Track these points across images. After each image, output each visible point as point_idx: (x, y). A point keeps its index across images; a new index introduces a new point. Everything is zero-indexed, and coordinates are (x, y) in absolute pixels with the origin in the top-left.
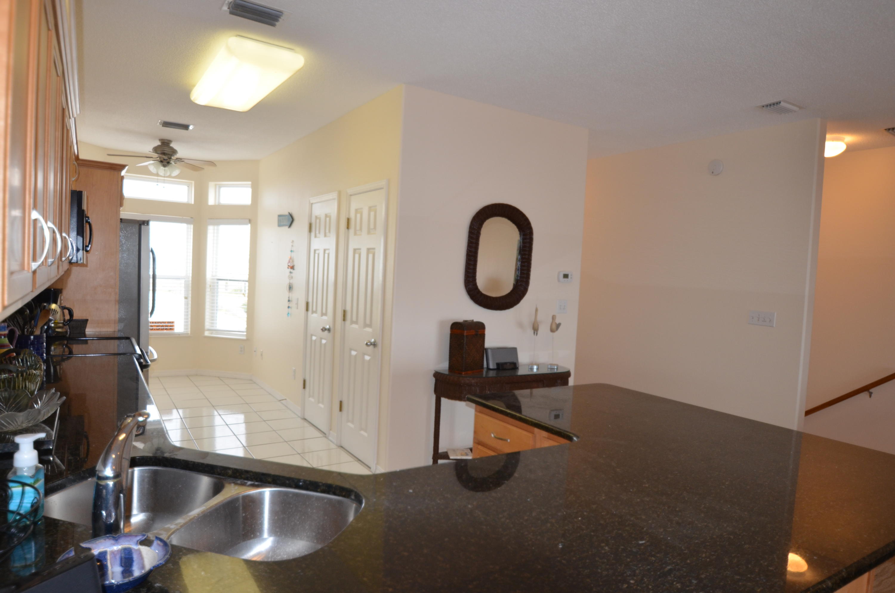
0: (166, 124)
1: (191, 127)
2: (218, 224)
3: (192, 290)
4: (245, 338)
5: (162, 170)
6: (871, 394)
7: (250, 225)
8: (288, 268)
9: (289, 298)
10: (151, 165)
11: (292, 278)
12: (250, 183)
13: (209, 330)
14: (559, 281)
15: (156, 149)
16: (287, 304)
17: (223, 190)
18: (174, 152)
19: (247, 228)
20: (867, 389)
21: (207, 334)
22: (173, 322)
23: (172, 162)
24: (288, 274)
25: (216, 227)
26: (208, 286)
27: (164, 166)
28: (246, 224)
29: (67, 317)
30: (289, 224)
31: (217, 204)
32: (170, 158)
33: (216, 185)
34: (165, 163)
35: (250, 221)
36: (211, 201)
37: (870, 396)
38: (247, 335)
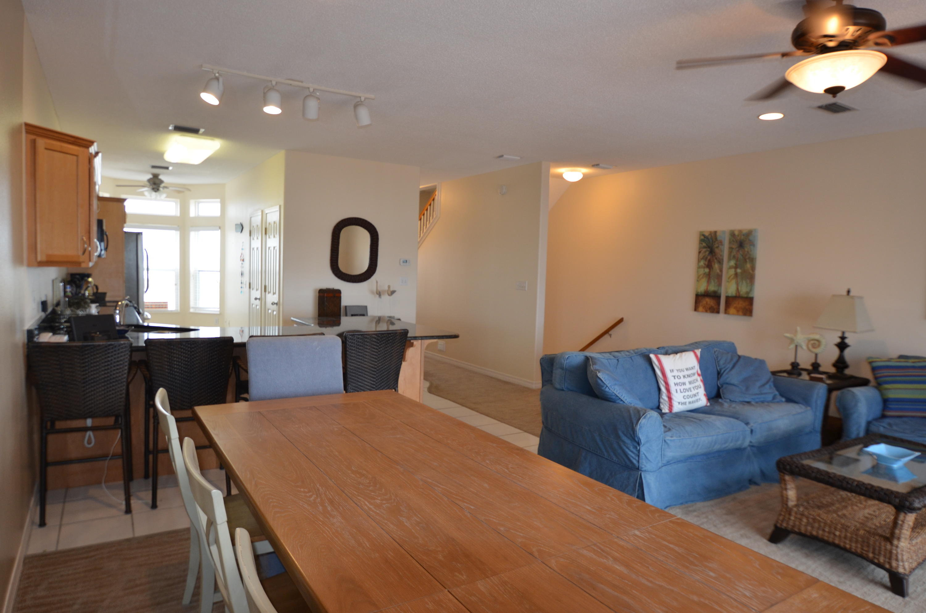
0: (154, 167)
1: (170, 168)
2: (198, 230)
3: (180, 279)
4: (218, 313)
5: (154, 194)
6: (610, 335)
7: (220, 230)
8: (241, 261)
9: (241, 281)
10: (146, 191)
11: (243, 267)
12: (219, 200)
13: (193, 308)
14: (400, 264)
15: (149, 180)
16: (240, 285)
17: (200, 205)
18: (162, 182)
19: (218, 233)
20: (607, 332)
21: (192, 310)
22: (167, 302)
23: (161, 189)
24: (241, 265)
25: (196, 233)
26: (191, 275)
27: (155, 192)
28: (218, 230)
29: (95, 291)
30: (241, 231)
31: (197, 215)
32: (159, 187)
33: (195, 202)
34: (156, 190)
35: (220, 228)
36: (192, 214)
37: (611, 337)
38: (220, 311)
